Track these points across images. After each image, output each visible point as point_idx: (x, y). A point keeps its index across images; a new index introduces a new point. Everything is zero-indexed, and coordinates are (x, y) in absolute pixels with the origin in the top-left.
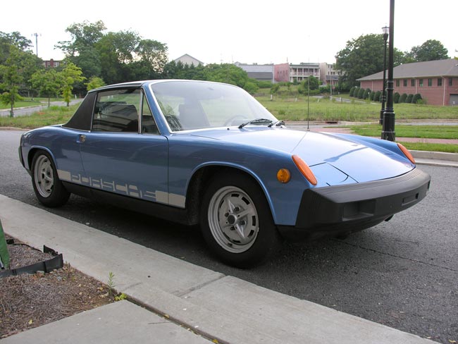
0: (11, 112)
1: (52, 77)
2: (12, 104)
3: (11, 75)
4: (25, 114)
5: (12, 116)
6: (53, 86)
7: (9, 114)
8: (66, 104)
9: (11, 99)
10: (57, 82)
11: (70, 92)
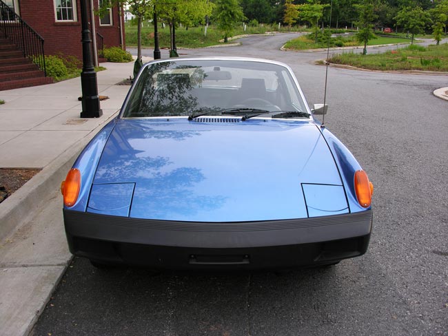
0: (365, 50)
1: (418, 15)
2: (366, 42)
3: (367, 14)
4: (377, 53)
5: (364, 53)
6: (417, 24)
7: (362, 52)
8: (435, 43)
9: (365, 37)
10: (422, 20)
11: (441, 30)
